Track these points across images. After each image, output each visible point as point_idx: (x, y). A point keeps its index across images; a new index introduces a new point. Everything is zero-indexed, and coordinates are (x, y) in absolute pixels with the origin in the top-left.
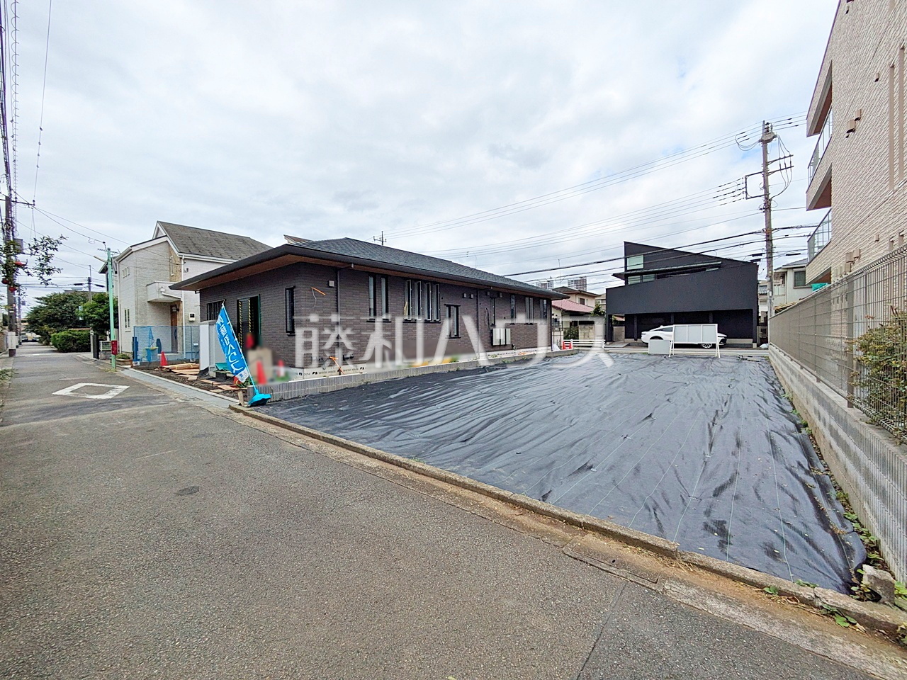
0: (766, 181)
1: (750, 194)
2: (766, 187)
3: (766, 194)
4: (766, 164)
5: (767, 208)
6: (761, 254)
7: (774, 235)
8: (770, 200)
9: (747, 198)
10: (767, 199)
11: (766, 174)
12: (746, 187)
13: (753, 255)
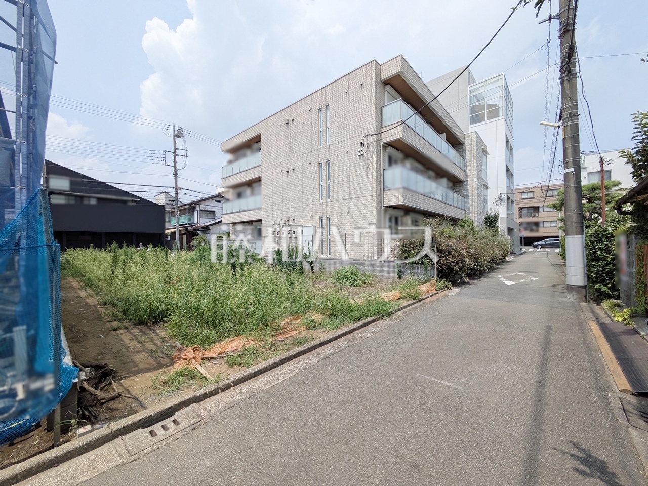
0: (175, 159)
1: (167, 163)
2: (175, 162)
3: (175, 167)
4: (175, 149)
5: (176, 174)
6: (173, 201)
7: (179, 191)
8: (177, 170)
9: (165, 165)
10: (175, 169)
11: (175, 155)
12: (165, 158)
13: (169, 201)
